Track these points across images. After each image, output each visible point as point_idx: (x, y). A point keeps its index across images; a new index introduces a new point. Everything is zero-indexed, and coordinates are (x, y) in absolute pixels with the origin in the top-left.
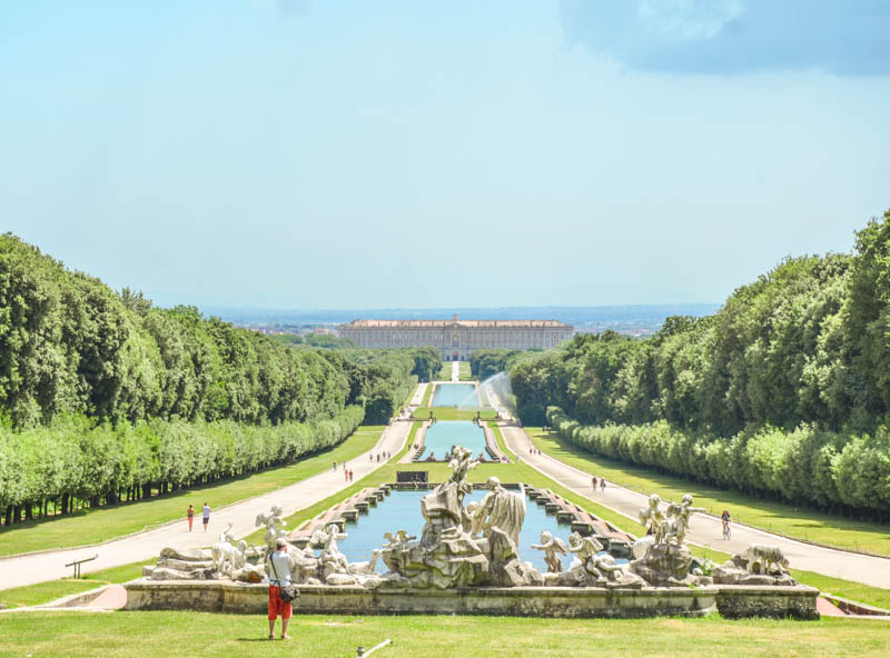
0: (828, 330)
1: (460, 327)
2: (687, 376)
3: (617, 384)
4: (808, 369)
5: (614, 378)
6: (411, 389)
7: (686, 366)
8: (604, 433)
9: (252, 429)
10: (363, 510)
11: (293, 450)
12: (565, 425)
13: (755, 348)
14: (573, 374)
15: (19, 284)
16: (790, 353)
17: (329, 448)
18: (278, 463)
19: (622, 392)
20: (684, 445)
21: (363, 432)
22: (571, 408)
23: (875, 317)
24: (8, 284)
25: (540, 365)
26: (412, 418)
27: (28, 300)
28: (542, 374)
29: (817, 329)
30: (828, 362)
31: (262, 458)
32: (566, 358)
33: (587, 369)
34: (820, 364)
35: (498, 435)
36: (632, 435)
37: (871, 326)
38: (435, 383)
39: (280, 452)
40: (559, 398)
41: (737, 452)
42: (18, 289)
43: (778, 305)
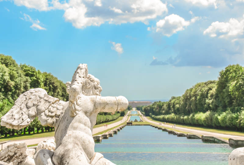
0: (210, 93)
1: (135, 103)
2: (178, 106)
3: (163, 109)
4: (207, 101)
5: (162, 108)
6: (127, 112)
7: (177, 104)
8: (161, 117)
9: (101, 116)
10: (121, 129)
11: (108, 120)
12: (153, 116)
13: (193, 98)
14: (154, 108)
15: (51, 82)
16: (202, 98)
17: (114, 120)
18: (106, 122)
19: (164, 110)
20: (178, 117)
21: (120, 118)
22: (154, 113)
23: (225, 88)
24: (48, 82)
25: (148, 107)
26: (128, 115)
27: (53, 86)
28: (149, 108)
29: (208, 93)
30: (211, 99)
31: (103, 120)
32: (153, 105)
33: (157, 106)
34: (209, 100)
35: (142, 118)
36: (167, 117)
37: (224, 90)
38: (131, 111)
39: (106, 120)
40: (152, 112)
41: (192, 117)
42: (50, 83)
43: (198, 90)
